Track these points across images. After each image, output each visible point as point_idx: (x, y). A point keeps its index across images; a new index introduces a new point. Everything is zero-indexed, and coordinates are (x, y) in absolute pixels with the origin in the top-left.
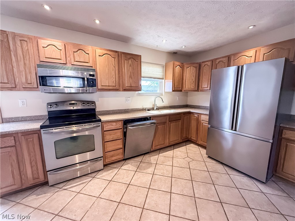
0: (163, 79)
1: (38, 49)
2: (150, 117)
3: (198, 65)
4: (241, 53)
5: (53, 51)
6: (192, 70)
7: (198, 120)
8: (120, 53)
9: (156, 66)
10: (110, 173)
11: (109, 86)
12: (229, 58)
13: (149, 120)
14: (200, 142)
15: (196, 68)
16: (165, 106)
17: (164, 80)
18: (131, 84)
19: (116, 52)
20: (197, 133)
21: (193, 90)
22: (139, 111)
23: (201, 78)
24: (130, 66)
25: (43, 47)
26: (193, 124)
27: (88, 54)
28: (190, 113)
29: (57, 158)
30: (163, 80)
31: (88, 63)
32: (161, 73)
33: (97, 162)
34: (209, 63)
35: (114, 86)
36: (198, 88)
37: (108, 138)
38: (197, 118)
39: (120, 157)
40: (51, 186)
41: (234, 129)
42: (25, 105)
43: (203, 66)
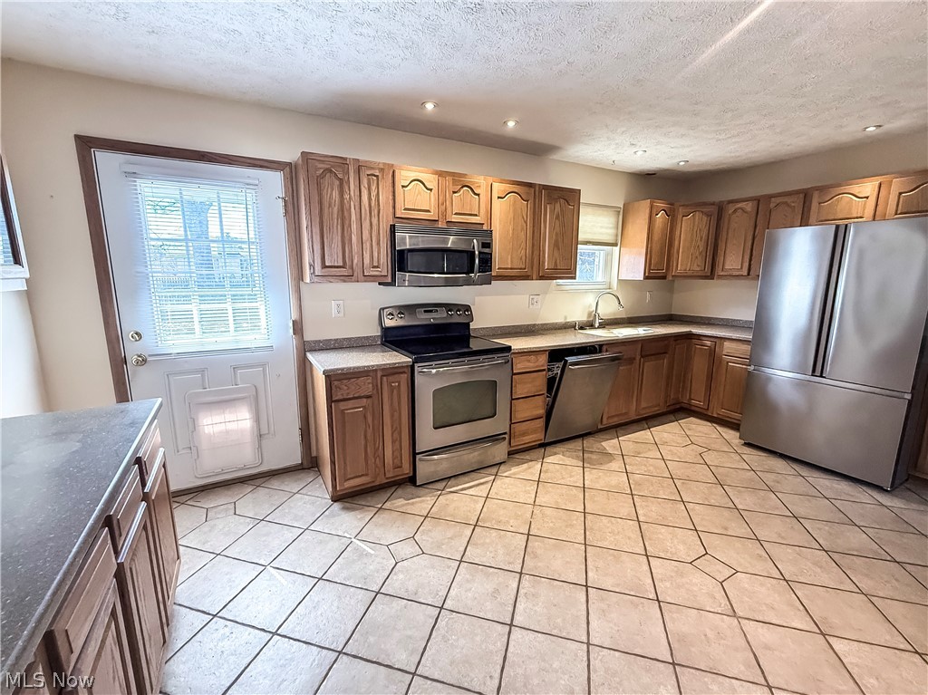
0: (615, 245)
1: (394, 192)
2: (601, 346)
3: (714, 209)
4: (839, 185)
5: (419, 193)
6: (696, 223)
7: (713, 356)
8: (537, 189)
9: (600, 211)
10: (526, 469)
11: (511, 269)
12: (806, 195)
13: (596, 353)
14: (716, 411)
15: (709, 215)
16: (616, 319)
17: (616, 249)
18: (556, 264)
19: (530, 185)
20: (709, 388)
21: (699, 274)
22: (559, 331)
23: (722, 245)
24: (557, 217)
25: (403, 187)
26: (699, 366)
27: (478, 195)
28: (690, 336)
29: (435, 428)
30: (614, 248)
31: (476, 215)
32: (611, 228)
33: (497, 444)
34: (749, 206)
35: (521, 269)
36: (711, 271)
37: (521, 390)
38: (710, 350)
39: (538, 436)
40: (419, 486)
41: (818, 373)
42: (341, 314)
43: (730, 212)
